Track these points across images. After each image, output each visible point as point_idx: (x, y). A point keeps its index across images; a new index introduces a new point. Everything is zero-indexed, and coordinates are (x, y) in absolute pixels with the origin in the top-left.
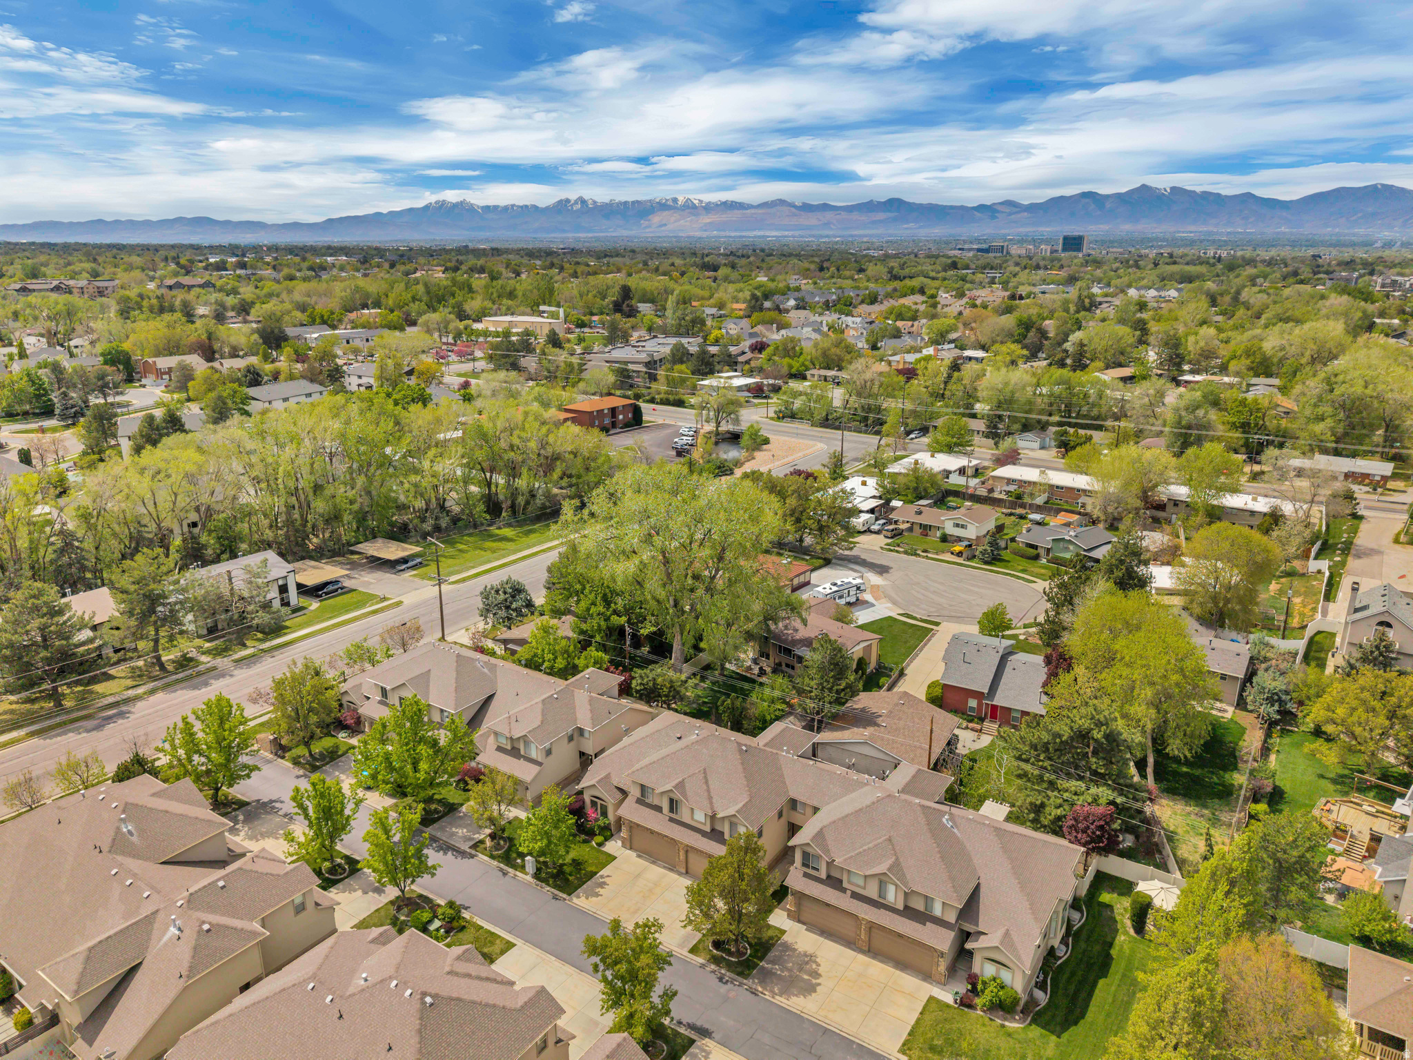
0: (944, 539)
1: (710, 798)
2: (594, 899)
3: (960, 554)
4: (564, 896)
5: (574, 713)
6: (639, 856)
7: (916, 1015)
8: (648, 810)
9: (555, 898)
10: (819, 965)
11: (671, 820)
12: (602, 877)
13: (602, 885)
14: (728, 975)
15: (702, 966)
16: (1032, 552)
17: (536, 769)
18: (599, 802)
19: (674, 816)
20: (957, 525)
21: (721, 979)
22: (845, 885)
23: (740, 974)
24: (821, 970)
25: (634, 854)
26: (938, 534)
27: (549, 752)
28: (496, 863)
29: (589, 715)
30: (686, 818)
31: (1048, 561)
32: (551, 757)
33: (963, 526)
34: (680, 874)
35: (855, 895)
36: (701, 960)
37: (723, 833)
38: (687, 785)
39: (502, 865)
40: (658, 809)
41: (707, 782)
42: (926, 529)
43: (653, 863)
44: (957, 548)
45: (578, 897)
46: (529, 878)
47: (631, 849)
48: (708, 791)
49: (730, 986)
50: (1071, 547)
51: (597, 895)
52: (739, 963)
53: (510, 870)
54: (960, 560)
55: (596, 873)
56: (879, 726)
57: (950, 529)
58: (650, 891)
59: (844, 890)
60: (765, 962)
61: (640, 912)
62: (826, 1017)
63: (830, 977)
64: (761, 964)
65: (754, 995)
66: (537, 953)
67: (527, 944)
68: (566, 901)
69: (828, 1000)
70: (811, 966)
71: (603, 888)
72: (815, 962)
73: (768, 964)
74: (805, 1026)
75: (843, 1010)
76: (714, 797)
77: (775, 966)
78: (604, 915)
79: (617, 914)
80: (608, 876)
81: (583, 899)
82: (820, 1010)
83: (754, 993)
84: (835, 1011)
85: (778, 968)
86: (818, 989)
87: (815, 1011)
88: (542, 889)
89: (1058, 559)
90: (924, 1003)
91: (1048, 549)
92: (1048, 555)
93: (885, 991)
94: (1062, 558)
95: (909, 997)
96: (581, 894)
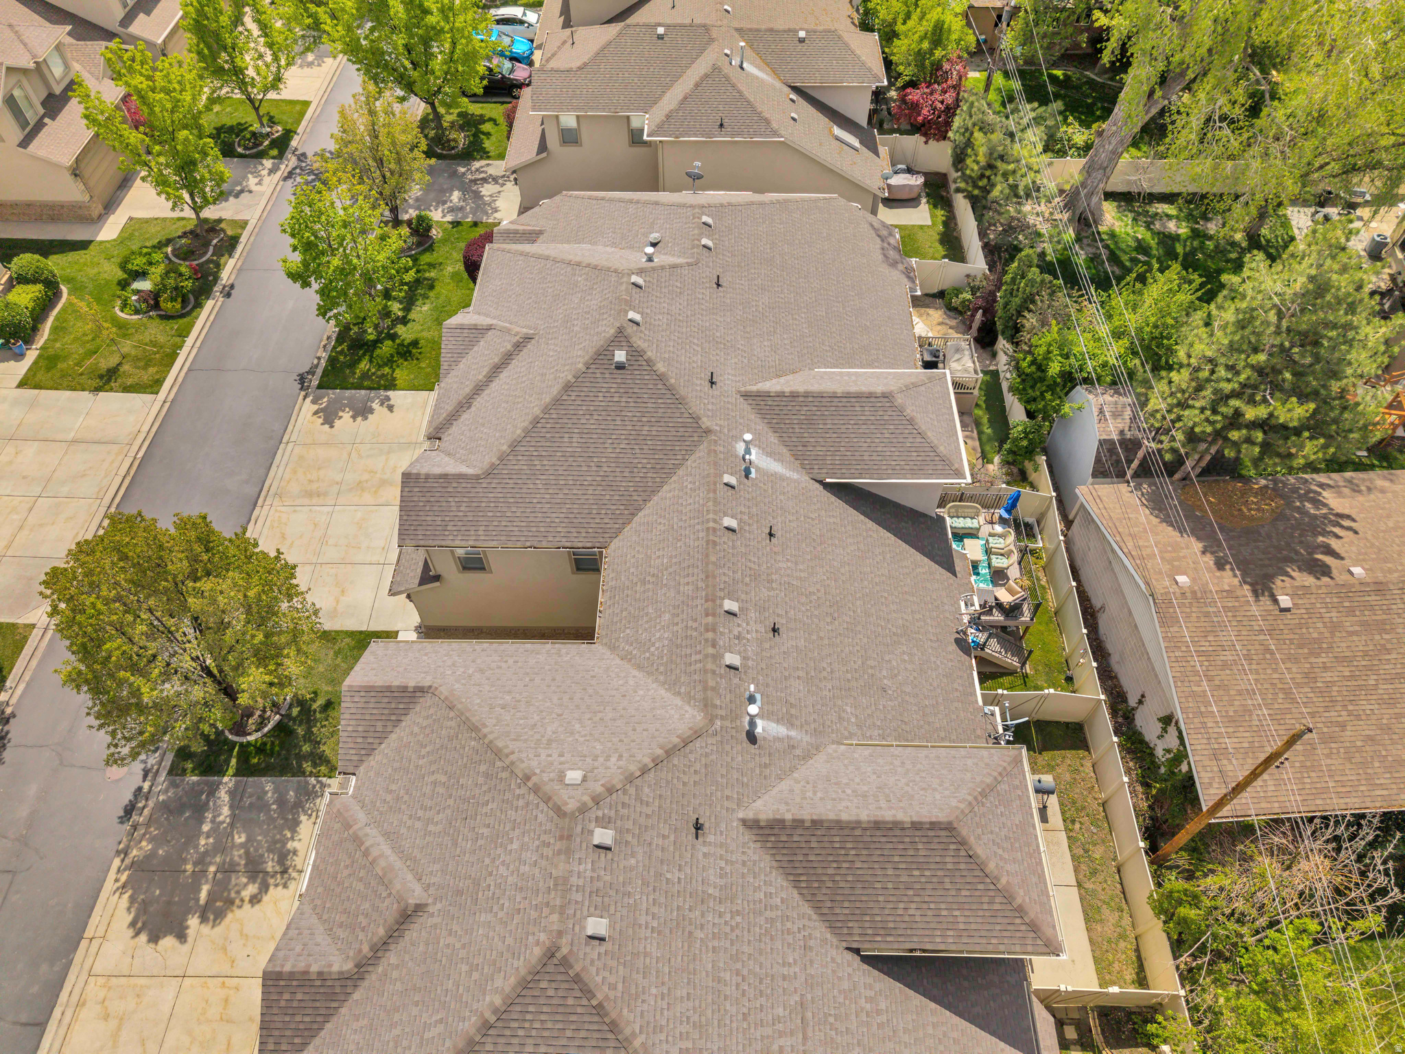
1: (464, 405)
2: (320, 422)
4: (315, 382)
9: (305, 375)
10: (255, 900)
12: (386, 400)
13: (362, 412)
23: (183, 754)
24: (237, 915)
27: (570, 137)
41: (497, 368)
45: (316, 401)
48: (478, 390)
51: (330, 420)
55: (391, 387)
60: (237, 785)
61: (315, 501)
62: (80, 1004)
63: (224, 949)
64: (226, 779)
65: (122, 813)
66: (146, 428)
67: (167, 405)
68: (303, 393)
69: (142, 981)
70: (246, 885)
71: (354, 417)
72: (265, 888)
73: (230, 792)
74: (44, 968)
75: (115, 1036)
76: (473, 409)
77: (226, 811)
78: (286, 458)
79: (295, 472)
80: (391, 408)
81: (316, 407)
82: (101, 980)
83: (129, 810)
84: (106, 1017)
85: (221, 818)
86: (168, 942)
87: (97, 969)
88: (320, 350)
96: (324, 400)
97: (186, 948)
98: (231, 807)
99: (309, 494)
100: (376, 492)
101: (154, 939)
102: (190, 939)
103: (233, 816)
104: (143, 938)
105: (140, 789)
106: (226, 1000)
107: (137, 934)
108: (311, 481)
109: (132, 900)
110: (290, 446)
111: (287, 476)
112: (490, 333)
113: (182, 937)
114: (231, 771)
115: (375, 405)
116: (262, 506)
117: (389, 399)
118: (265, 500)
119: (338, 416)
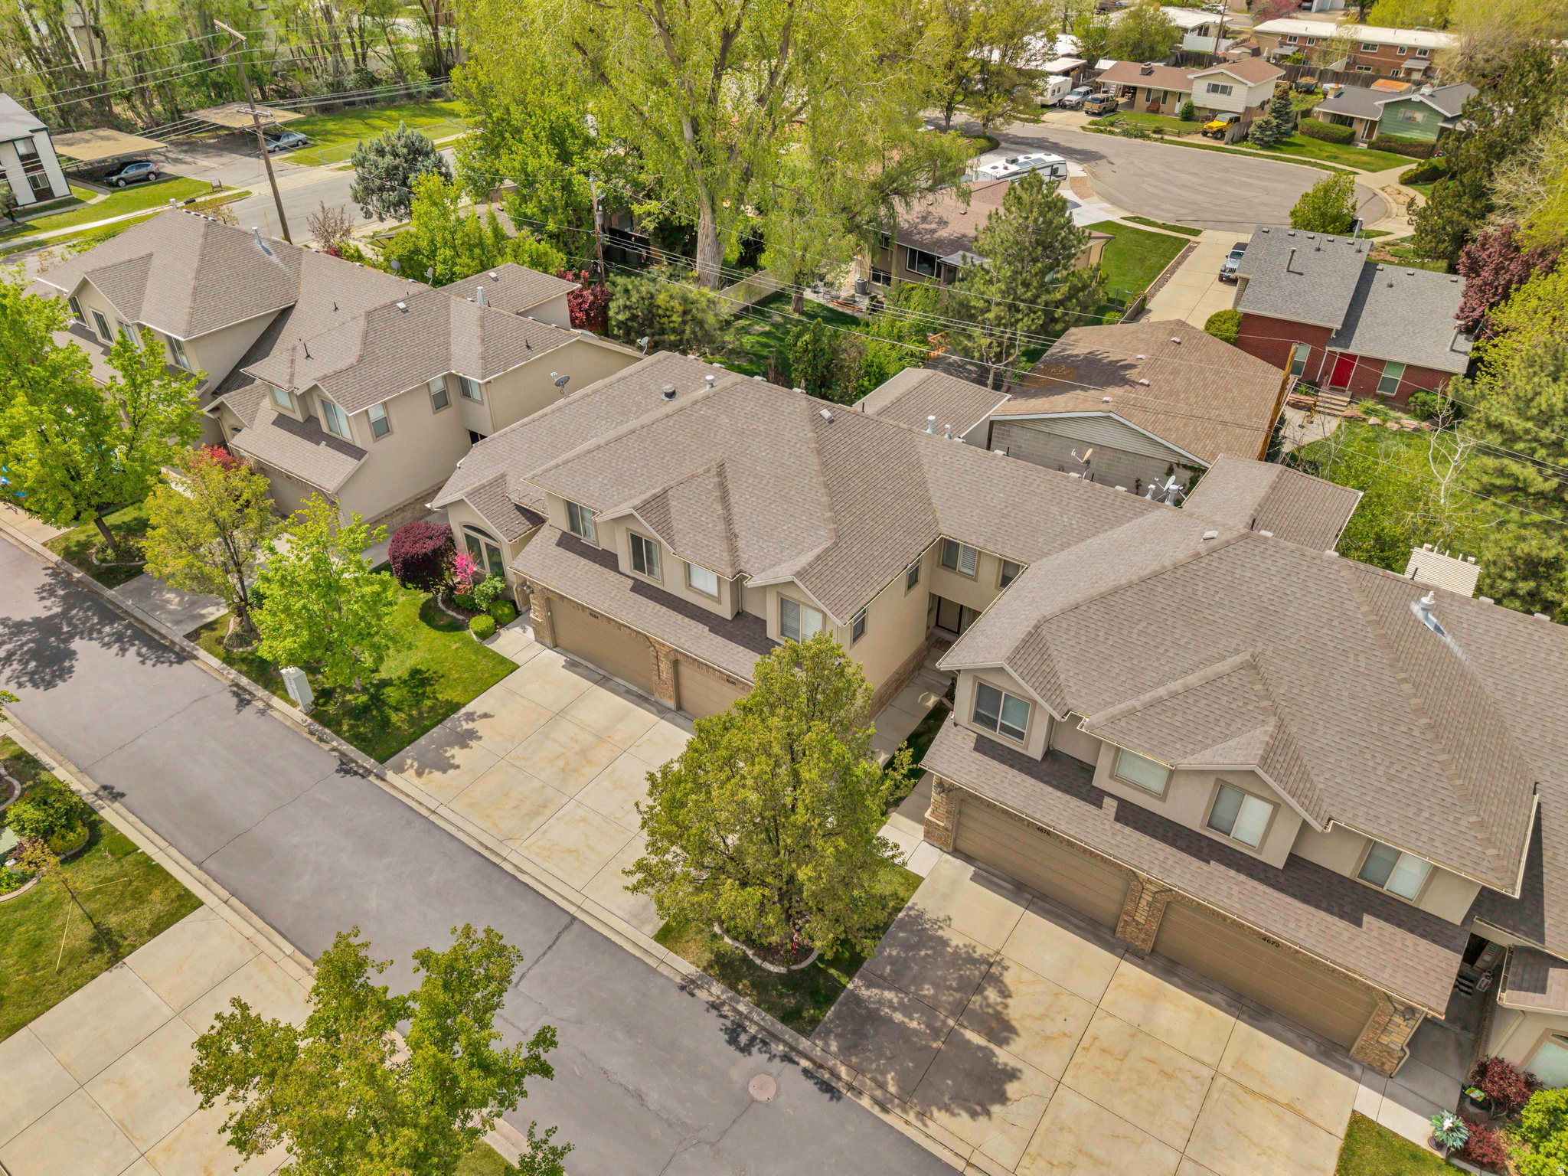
0: (1189, 114)
1: (731, 537)
2: (437, 775)
3: (1219, 134)
4: (369, 763)
5: (447, 345)
6: (571, 665)
8: (584, 561)
9: (346, 768)
10: (1005, 994)
11: (639, 588)
12: (470, 717)
13: (465, 739)
14: (761, 1019)
15: (688, 986)
16: (1343, 130)
17: (349, 464)
18: (483, 539)
19: (644, 577)
20: (1214, 89)
21: (733, 1034)
22: (1101, 780)
23: (790, 1017)
24: (1014, 1013)
25: (561, 660)
26: (1178, 108)
27: (382, 429)
28: (233, 673)
29: (478, 348)
30: (673, 585)
31: (1371, 146)
32: (387, 440)
33: (1225, 90)
34: (662, 711)
35: (1131, 815)
36: (687, 967)
37: (762, 623)
38: (674, 505)
39: (244, 681)
40: (608, 560)
41: (724, 498)
42: (1157, 102)
43: (603, 681)
44: (1216, 124)
45: (401, 768)
46: (298, 714)
47: (555, 646)
48: (728, 520)
49: (758, 1057)
50: (1419, 116)
51: (445, 766)
52: (791, 981)
53: (261, 692)
54: (1220, 144)
55: (456, 707)
56: (1132, 383)
57: (1201, 97)
58: (584, 753)
59: (1095, 797)
60: (862, 978)
61: (548, 812)
63: (1047, 1038)
64: (850, 986)
65: (827, 1096)
66: (249, 931)
67: (234, 901)
68: (372, 778)
69: (1047, 1121)
70: (986, 998)
71: (464, 746)
72: (997, 982)
73: (868, 987)
75: (1096, 1161)
77: (888, 995)
78: (456, 820)
79: (488, 816)
80: (486, 716)
81: (410, 773)
82: (1026, 1162)
83: (827, 1088)
84: (1071, 1165)
85: (895, 1000)
86: (1011, 1088)
87: (1008, 1163)
88: (322, 745)
89: (1389, 140)
90: (1338, 1144)
91: (1373, 124)
92: (1370, 135)
93: (1215, 1094)
94: (1397, 140)
95: (1290, 1117)
96: (409, 761)
97: (1028, 1073)
98: (890, 989)
99: (535, 813)
100: (589, 762)
101: (1002, 1098)
102: (1019, 1065)
103: (899, 990)
104: (996, 1109)
105: (805, 1071)
106: (1104, 1051)
107: (988, 1113)
108: (517, 807)
109: (947, 1109)
110: (442, 811)
111: (486, 825)
113: (1012, 1075)
114: (844, 980)
115: (469, 726)
116: (505, 859)
117: (473, 713)
118: (498, 855)
119: (448, 758)
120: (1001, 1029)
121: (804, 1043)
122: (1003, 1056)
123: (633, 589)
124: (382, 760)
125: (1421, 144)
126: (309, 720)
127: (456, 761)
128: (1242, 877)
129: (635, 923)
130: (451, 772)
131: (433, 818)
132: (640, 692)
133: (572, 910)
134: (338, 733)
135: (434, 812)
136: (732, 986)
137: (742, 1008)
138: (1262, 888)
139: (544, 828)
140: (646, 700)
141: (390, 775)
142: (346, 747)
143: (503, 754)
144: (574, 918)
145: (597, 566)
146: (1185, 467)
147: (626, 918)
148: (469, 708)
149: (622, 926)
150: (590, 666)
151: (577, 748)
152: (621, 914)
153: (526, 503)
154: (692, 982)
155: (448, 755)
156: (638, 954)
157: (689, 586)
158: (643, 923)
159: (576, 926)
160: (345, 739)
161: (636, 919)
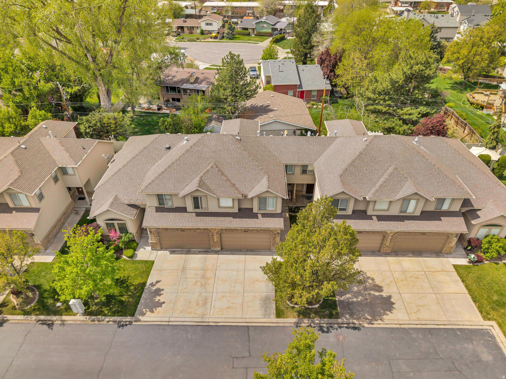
0: (202, 33)
1: (233, 185)
2: (159, 309)
3: (216, 37)
4: (128, 319)
5: (50, 157)
6: (172, 252)
7: (462, 285)
8: (171, 214)
9: (121, 325)
10: (373, 279)
11: (199, 215)
12: (152, 285)
13: (158, 292)
14: (325, 322)
15: (297, 325)
16: (246, 32)
17: (35, 216)
18: (116, 222)
19: (197, 210)
20: (207, 24)
21: (321, 329)
22: (369, 213)
23: (331, 316)
24: (378, 283)
25: (167, 253)
26: (199, 31)
27: (41, 197)
28: (34, 317)
29: (66, 155)
30: (213, 208)
31: (256, 35)
32: (44, 201)
33: (211, 24)
34: (217, 252)
35: (381, 218)
36: (293, 320)
37: (251, 209)
38: (207, 182)
39: (42, 317)
40: (183, 210)
41: (223, 174)
42: (191, 29)
43: (188, 252)
44: (214, 35)
45: (143, 314)
46: (80, 318)
47: (161, 249)
48: (229, 180)
49: (334, 332)
50: (265, 25)
51: (160, 304)
52: (321, 307)
53: (54, 318)
54: (218, 40)
55: (144, 284)
57: (205, 28)
58: (203, 277)
59: (370, 218)
60: (337, 295)
61: (209, 300)
62: (419, 319)
63: (389, 285)
64: (337, 299)
65: (357, 330)
68: (134, 323)
69: (405, 304)
70: (369, 283)
71: (160, 295)
72: (368, 278)
73: (341, 297)
74: (414, 336)
75: (422, 306)
76: (236, 183)
77: (348, 296)
78: (179, 319)
79: (190, 312)
80: (158, 282)
81: (148, 313)
82: (410, 316)
83: (355, 328)
84: (419, 310)
85: (350, 296)
86: (392, 300)
87: (407, 318)
88: (102, 323)
89: (260, 33)
90: (456, 273)
91: (254, 29)
92: (254, 32)
93: (428, 277)
94: (262, 32)
95: (444, 273)
96: (144, 310)
97: (393, 295)
98: (346, 294)
99: (205, 303)
100: (208, 279)
101: (393, 303)
102: (390, 294)
103: (349, 293)
104: (394, 306)
105: (346, 327)
106: (401, 280)
107: (393, 309)
108: (197, 304)
109: (385, 314)
110: (172, 319)
111: (192, 315)
112: (203, 178)
113: (390, 297)
114: (334, 298)
115: (155, 288)
116: (208, 322)
117: (152, 283)
118: (205, 322)
119: (157, 302)
120: (379, 289)
121: (340, 320)
122: (384, 294)
123: (197, 216)
124: (133, 315)
125: (268, 33)
126: (88, 317)
127: (162, 301)
128: (413, 221)
129: (267, 317)
130: (163, 305)
131: (170, 323)
132: (204, 250)
133: (245, 324)
134: (105, 315)
135: (169, 321)
136: (309, 318)
137: (317, 322)
138: (419, 222)
139: (212, 306)
140: (208, 252)
141: (141, 318)
142: (113, 318)
143: (176, 291)
144: (248, 327)
145: (177, 213)
146: (299, 129)
147: (263, 317)
148: (149, 282)
149: (264, 320)
150: (179, 250)
151: (200, 277)
152: (261, 317)
153: (132, 202)
154: (298, 323)
155: (157, 300)
156: (276, 325)
157: (220, 207)
158: (269, 315)
159: (250, 328)
160: (110, 316)
161: (266, 315)
